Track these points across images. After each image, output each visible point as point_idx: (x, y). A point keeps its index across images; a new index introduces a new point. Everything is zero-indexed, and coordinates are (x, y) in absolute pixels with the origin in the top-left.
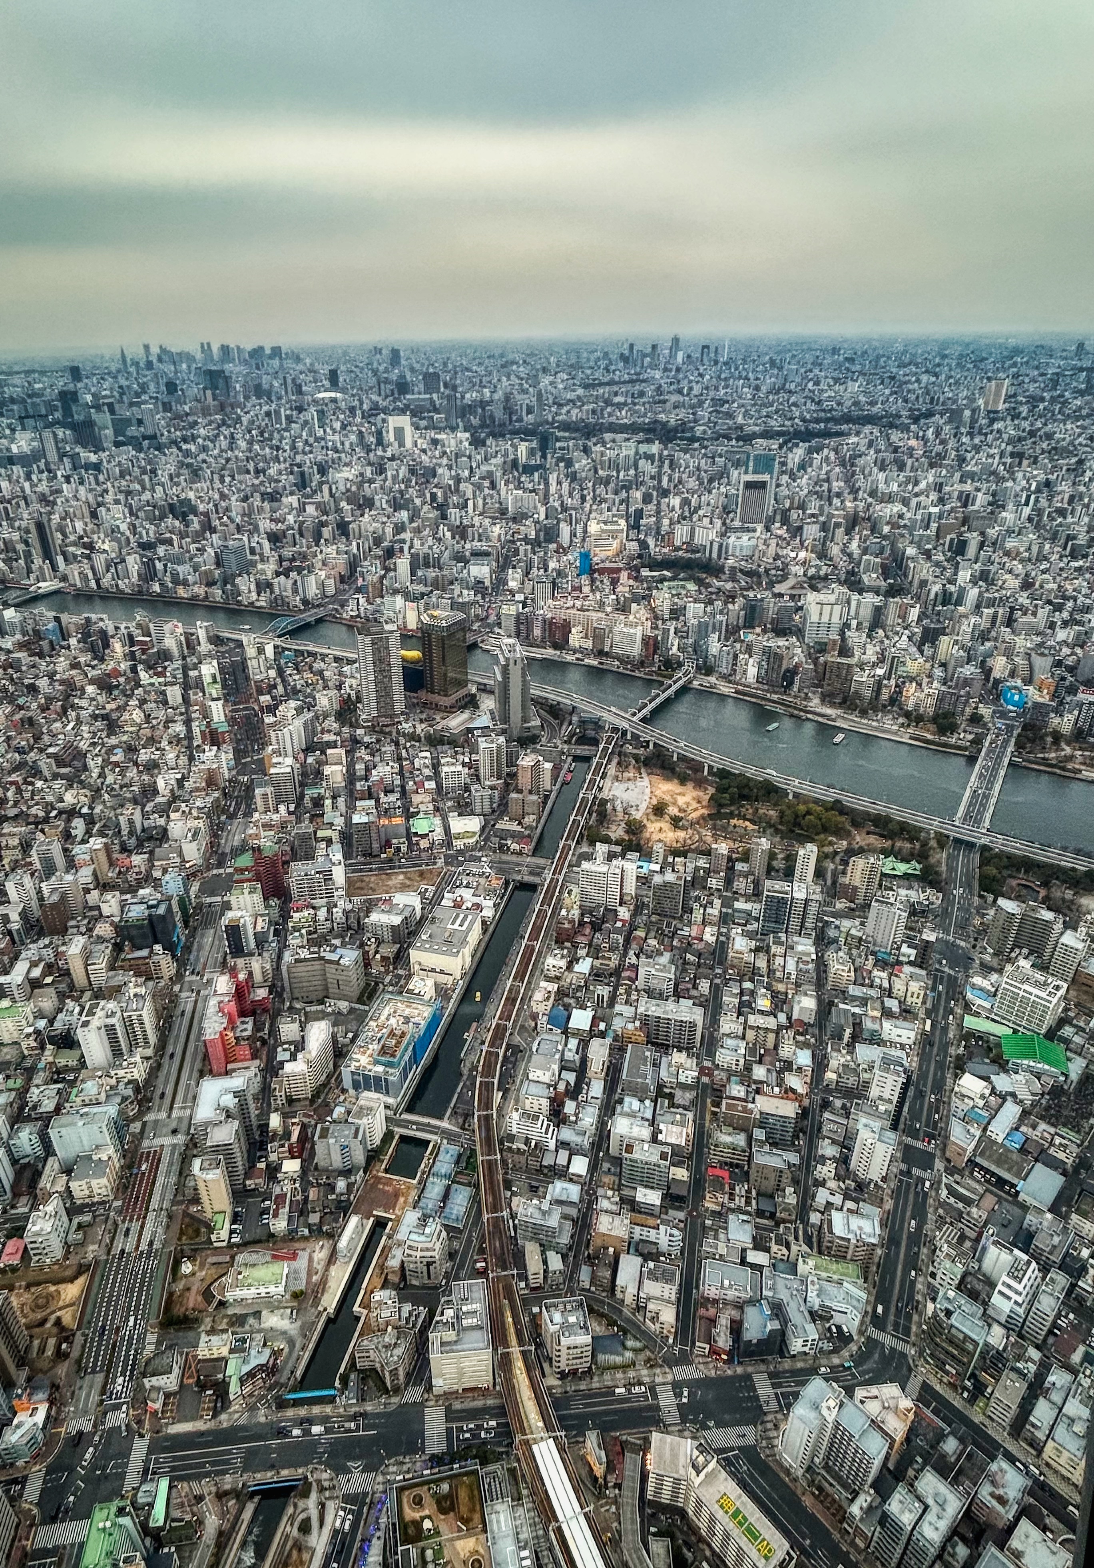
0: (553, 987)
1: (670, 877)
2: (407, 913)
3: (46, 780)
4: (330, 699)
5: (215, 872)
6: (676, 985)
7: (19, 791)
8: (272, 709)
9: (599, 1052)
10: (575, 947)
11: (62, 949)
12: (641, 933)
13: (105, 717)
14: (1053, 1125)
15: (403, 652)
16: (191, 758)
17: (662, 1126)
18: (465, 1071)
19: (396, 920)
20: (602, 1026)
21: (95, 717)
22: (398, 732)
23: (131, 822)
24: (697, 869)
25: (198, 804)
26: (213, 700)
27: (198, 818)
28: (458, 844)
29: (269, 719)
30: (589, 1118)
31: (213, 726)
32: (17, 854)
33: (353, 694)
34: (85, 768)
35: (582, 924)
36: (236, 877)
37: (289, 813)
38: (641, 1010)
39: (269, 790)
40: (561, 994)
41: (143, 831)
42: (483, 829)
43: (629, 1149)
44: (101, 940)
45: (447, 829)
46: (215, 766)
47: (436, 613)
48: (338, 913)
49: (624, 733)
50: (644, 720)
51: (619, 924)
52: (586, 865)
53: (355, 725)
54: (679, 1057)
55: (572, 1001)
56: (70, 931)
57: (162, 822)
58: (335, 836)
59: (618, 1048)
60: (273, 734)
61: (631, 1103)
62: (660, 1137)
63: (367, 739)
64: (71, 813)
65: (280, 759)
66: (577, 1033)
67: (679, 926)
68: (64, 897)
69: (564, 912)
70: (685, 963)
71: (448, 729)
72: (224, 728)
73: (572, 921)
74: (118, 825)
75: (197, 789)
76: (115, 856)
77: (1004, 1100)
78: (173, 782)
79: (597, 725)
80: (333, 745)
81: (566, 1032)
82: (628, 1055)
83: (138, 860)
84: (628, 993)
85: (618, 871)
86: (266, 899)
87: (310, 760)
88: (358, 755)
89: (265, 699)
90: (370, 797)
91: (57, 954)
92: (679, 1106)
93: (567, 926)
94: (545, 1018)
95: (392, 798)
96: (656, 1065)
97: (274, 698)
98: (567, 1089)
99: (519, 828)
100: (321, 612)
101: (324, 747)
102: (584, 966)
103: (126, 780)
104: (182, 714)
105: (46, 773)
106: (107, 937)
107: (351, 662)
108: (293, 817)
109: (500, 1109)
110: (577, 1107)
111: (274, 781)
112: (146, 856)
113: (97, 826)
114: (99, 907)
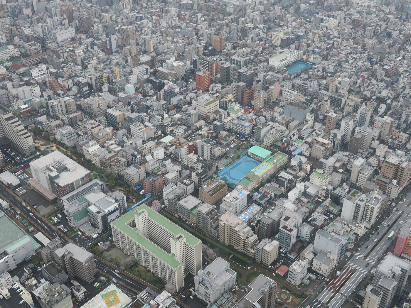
3: (377, 81)
7: (363, 81)
11: (352, 160)
32: (350, 109)
34: (397, 81)
44: (370, 165)
56: (359, 154)
64: (381, 100)
68: (363, 137)
74: (401, 115)
76: (393, 129)
83: (404, 135)
91: (349, 161)
105: (379, 77)
106: (373, 165)
112: (407, 135)
113: (391, 111)
114: (376, 149)
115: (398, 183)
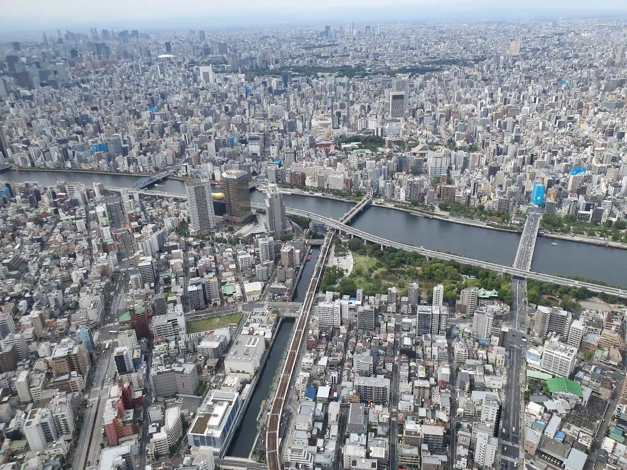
0: (307, 375)
1: (367, 307)
2: (222, 340)
4: (173, 222)
5: (108, 325)
6: (374, 368)
8: (138, 230)
9: (334, 409)
10: (318, 351)
11: (14, 379)
12: (353, 340)
13: (39, 240)
14: (579, 426)
15: (213, 194)
16: (92, 261)
17: (371, 448)
18: (259, 428)
19: (216, 345)
20: (335, 395)
21: (32, 240)
22: (213, 239)
23: (56, 300)
24: (381, 302)
25: (97, 286)
26: (104, 226)
27: (97, 294)
28: (249, 299)
29: (137, 235)
30: (331, 447)
31: (105, 241)
33: (186, 218)
34: (27, 270)
35: (321, 337)
36: (120, 327)
37: (151, 288)
38: (356, 383)
39: (138, 276)
40: (311, 378)
41: (64, 305)
42: (263, 289)
43: (354, 463)
44: (38, 371)
45: (243, 291)
46: (106, 264)
47: (230, 172)
48: (181, 343)
49: (338, 231)
50: (347, 224)
51: (341, 336)
52: (321, 304)
53: (187, 235)
54: (379, 408)
55: (318, 382)
56: (19, 368)
57: (75, 298)
58: (179, 300)
59: (344, 407)
60: (140, 244)
61: (354, 437)
62: (371, 454)
63: (195, 243)
64: (19, 297)
65: (144, 258)
66: (321, 400)
67: (374, 334)
68: (14, 348)
69: (310, 332)
70: (379, 355)
71: (240, 235)
72: (110, 241)
73: (315, 337)
74: (48, 303)
75: (96, 278)
76: (47, 321)
77: (552, 415)
78: (82, 275)
79: (323, 228)
80: (175, 247)
81: (315, 400)
82: (350, 409)
83: (62, 321)
84: (349, 374)
85: (339, 306)
86: (139, 338)
87: (162, 257)
88: (190, 252)
89: (135, 224)
90: (198, 276)
91: (11, 383)
92: (380, 436)
93: (313, 339)
94: (304, 393)
95: (211, 275)
96: (366, 413)
97: (139, 223)
98: (318, 433)
99: (283, 287)
100: (164, 174)
101: (169, 249)
102: (323, 361)
103: (53, 276)
104: (85, 236)
105: (3, 275)
106: (42, 369)
107: (183, 201)
108: (153, 291)
109: (281, 448)
110: (324, 442)
111: (142, 270)
112: (66, 319)
113: (35, 304)
114: (37, 352)
115: (80, 372)
